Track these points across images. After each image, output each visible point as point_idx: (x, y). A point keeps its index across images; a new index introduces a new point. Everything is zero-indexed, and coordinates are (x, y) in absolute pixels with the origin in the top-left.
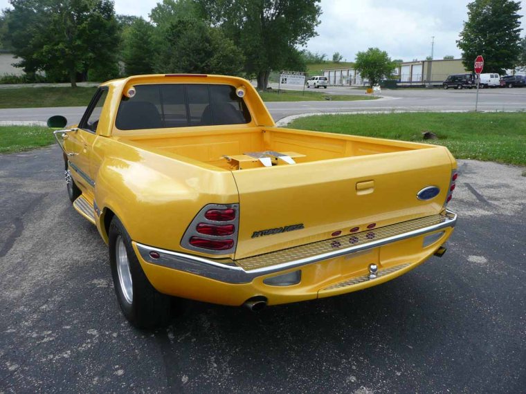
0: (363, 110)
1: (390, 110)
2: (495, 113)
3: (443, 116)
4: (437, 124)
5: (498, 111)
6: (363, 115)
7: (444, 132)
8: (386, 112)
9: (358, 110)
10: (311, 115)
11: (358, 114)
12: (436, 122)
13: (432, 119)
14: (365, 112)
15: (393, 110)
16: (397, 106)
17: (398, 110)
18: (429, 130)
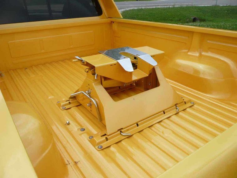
0: (159, 6)
1: (172, 5)
2: (226, 6)
3: (201, 8)
4: (198, 13)
5: (228, 5)
6: (159, 8)
7: (203, 17)
8: (171, 7)
9: (156, 6)
10: (132, 8)
11: (156, 8)
12: (198, 11)
13: (196, 10)
14: (159, 7)
15: (174, 5)
16: (176, 3)
17: (177, 5)
18: (195, 16)
